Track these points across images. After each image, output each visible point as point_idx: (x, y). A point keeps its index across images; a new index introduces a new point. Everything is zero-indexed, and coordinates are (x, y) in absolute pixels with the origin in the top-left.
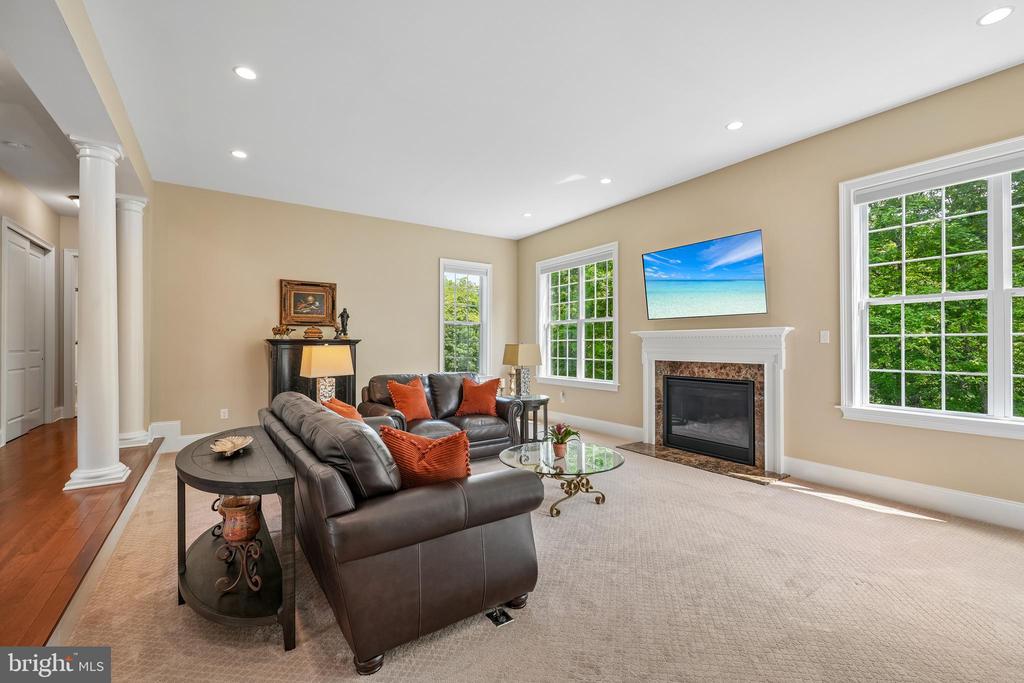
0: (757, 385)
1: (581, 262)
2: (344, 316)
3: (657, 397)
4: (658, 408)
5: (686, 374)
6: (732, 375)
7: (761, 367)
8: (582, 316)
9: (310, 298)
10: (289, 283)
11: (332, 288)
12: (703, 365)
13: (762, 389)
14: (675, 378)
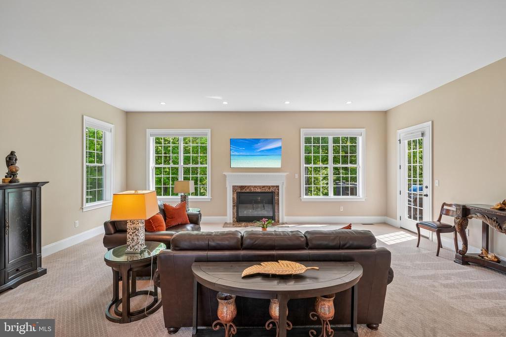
0: (277, 193)
1: (180, 135)
3: (233, 201)
4: (234, 206)
5: (248, 191)
6: (267, 190)
7: (278, 187)
8: (181, 163)
12: (255, 187)
14: (243, 193)
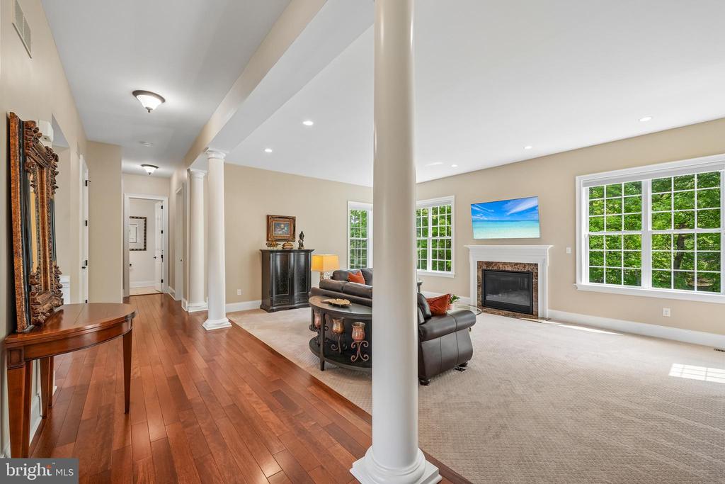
0: (534, 274)
1: (429, 205)
2: (301, 236)
3: (478, 280)
4: (479, 286)
5: (495, 268)
6: (521, 269)
7: (536, 265)
8: (430, 235)
9: (282, 225)
10: (272, 217)
11: (293, 219)
12: (505, 263)
13: (537, 276)
14: (489, 270)
